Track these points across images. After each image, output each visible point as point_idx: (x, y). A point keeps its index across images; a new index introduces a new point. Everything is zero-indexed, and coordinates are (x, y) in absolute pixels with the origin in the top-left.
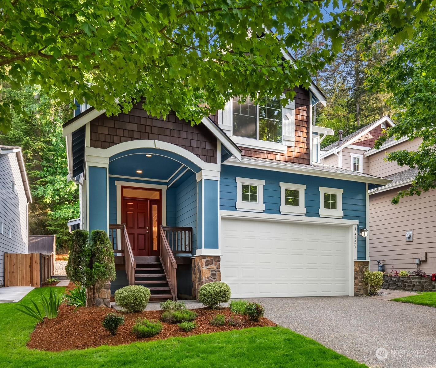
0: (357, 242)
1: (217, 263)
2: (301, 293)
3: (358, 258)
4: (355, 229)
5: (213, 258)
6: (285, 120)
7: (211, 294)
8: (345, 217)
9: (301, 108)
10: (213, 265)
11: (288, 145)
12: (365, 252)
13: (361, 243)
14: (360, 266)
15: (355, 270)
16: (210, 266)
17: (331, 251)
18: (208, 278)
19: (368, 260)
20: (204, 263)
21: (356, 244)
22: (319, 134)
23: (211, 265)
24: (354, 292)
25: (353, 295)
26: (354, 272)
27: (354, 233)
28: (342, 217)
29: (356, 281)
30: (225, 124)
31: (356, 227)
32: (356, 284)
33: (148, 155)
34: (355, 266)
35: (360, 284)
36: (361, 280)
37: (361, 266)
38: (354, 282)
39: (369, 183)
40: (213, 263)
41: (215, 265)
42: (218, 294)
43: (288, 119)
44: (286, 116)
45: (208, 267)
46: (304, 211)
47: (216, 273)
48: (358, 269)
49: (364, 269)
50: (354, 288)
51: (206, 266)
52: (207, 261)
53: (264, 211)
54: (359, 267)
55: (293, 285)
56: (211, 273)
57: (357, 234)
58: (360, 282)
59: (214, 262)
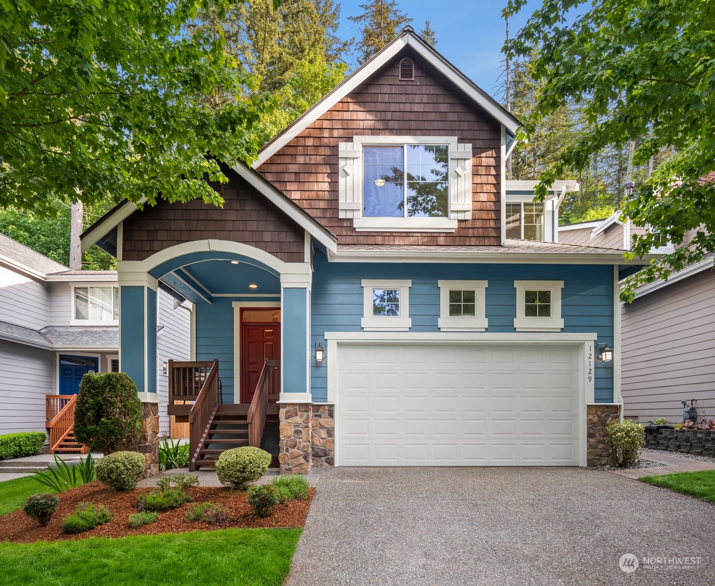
0: (593, 372)
1: (303, 414)
2: (482, 460)
3: (596, 400)
4: (589, 349)
5: (297, 407)
6: (454, 178)
7: (223, 467)
8: (567, 328)
9: (484, 155)
10: (297, 417)
11: (459, 219)
12: (613, 389)
13: (602, 373)
14: (599, 414)
15: (590, 422)
16: (292, 419)
17: (541, 388)
18: (289, 437)
19: (618, 404)
20: (284, 415)
21: (593, 376)
22: (556, 194)
23: (294, 418)
24: (588, 460)
25: (586, 466)
26: (588, 425)
27: (587, 356)
28: (561, 329)
29: (591, 440)
30: (349, 200)
31: (593, 344)
32: (590, 446)
33: (233, 262)
34: (588, 413)
35: (600, 446)
36: (601, 439)
37: (602, 414)
38: (588, 442)
39: (620, 266)
40: (297, 415)
41: (301, 417)
42: (232, 466)
43: (460, 176)
44: (455, 171)
45: (290, 420)
46: (485, 323)
47: (301, 429)
48: (596, 419)
49: (610, 418)
50: (588, 453)
51: (286, 419)
52: (287, 412)
53: (410, 328)
54: (598, 416)
55: (465, 446)
56: (293, 430)
57: (593, 356)
58: (600, 442)
59: (299, 413)
